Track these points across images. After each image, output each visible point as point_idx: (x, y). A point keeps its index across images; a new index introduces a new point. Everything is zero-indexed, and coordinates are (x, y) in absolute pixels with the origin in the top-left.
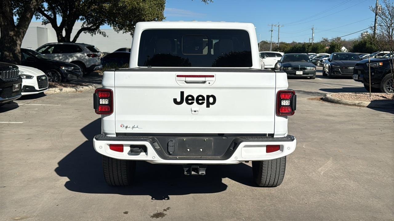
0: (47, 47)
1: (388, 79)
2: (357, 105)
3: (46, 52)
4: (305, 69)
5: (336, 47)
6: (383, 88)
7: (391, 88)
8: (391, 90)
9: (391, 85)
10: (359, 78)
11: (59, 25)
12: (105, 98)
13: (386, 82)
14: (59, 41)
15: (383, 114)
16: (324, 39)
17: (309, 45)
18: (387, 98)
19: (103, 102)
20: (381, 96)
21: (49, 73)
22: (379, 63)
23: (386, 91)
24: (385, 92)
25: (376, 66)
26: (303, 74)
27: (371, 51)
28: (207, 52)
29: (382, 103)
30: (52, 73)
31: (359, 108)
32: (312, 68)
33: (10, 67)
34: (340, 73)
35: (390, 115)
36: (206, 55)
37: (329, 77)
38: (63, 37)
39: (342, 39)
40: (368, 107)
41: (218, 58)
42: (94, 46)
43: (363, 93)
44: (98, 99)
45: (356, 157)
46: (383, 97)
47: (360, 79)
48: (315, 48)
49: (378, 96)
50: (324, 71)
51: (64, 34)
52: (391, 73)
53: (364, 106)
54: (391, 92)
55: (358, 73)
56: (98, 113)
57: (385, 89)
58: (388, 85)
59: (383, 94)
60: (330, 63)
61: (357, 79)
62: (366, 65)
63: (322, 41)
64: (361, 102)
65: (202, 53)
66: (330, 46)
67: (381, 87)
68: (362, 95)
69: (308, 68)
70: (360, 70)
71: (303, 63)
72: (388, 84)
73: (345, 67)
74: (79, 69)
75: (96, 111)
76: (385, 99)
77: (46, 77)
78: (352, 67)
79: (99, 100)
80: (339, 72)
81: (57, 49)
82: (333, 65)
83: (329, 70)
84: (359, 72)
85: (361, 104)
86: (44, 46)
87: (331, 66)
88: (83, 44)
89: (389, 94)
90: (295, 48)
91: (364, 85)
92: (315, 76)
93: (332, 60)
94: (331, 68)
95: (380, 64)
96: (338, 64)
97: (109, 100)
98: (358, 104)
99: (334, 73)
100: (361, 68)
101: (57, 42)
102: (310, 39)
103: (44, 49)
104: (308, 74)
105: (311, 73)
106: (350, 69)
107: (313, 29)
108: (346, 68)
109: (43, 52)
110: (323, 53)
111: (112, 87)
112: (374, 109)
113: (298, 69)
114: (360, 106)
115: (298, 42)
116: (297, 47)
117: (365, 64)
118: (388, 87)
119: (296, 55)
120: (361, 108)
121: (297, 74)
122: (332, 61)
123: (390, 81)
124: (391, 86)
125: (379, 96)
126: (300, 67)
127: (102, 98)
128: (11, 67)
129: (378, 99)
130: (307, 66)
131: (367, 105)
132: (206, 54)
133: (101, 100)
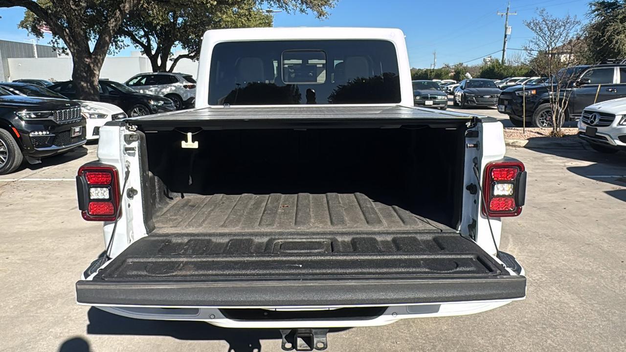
0: (139, 78)
1: (542, 110)
2: (510, 144)
3: (139, 84)
4: (435, 98)
5: (461, 73)
6: (535, 121)
7: (545, 121)
8: (545, 124)
9: (545, 117)
10: (506, 109)
11: (153, 52)
12: (102, 186)
13: (540, 115)
14: (154, 70)
15: (548, 158)
16: (446, 65)
17: (432, 71)
18: (543, 133)
19: (100, 193)
20: (535, 132)
21: (135, 109)
22: (531, 92)
23: (538, 125)
24: (538, 127)
25: (528, 94)
26: (434, 104)
27: (501, 77)
28: (325, 78)
29: (543, 142)
30: (139, 109)
31: (514, 148)
32: (443, 97)
33: (67, 105)
34: (475, 103)
35: (560, 159)
36: (323, 84)
37: (462, 107)
38: (159, 67)
39: (465, 65)
40: (525, 147)
41: (338, 88)
42: (192, 76)
43: (513, 128)
44: (85, 188)
45: (549, 236)
46: (538, 133)
47: (507, 111)
48: (439, 75)
49: (531, 131)
50: (454, 100)
51: (159, 62)
52: (549, 102)
53: (520, 147)
54: (545, 127)
55: (504, 103)
56: (87, 219)
57: (537, 122)
58: (541, 118)
59: (537, 130)
60: (463, 91)
61: (503, 110)
62: (515, 94)
63: (443, 67)
64: (515, 140)
65: (316, 81)
66: (455, 72)
67: (533, 120)
68: (512, 131)
69: (438, 97)
70: (507, 100)
71: (433, 91)
72: (542, 116)
73: (480, 95)
74: (171, 103)
75: (83, 215)
76: (541, 136)
77: (124, 115)
78: (488, 95)
79: (89, 190)
80: (474, 101)
81: (151, 80)
82: (467, 93)
83: (462, 99)
84: (506, 102)
85: (516, 144)
86: (136, 78)
87: (465, 95)
88: (180, 74)
89: (543, 128)
90: (417, 74)
91: (510, 117)
92: (446, 107)
93: (465, 87)
94: (464, 97)
95: (533, 93)
96: (473, 92)
97: (109, 190)
98: (513, 143)
99: (467, 103)
100: (509, 97)
101: (152, 72)
102: (431, 65)
103: (135, 81)
104: (439, 104)
105: (443, 103)
106: (486, 98)
107: (435, 54)
108: (482, 97)
109: (135, 85)
110: (448, 79)
111: (116, 161)
112: (533, 150)
113: (427, 98)
114: (515, 146)
115: (418, 68)
116: (419, 74)
117: (514, 92)
118: (542, 121)
119: (424, 82)
120: (517, 148)
121: (426, 104)
122: (464, 89)
123: (544, 113)
124: (545, 119)
125: (533, 132)
126: (429, 96)
127: (96, 186)
128: (69, 105)
129: (535, 137)
130: (438, 95)
131: (524, 145)
132: (323, 82)
133: (92, 190)
